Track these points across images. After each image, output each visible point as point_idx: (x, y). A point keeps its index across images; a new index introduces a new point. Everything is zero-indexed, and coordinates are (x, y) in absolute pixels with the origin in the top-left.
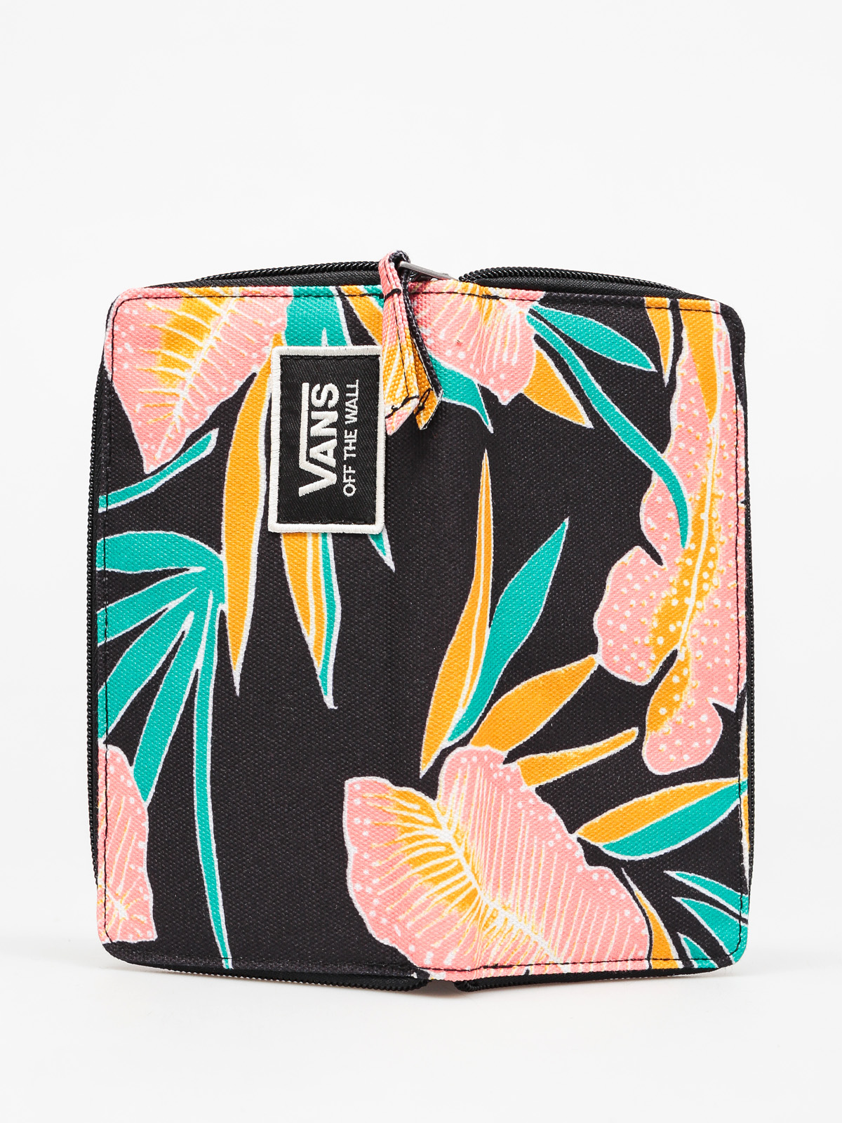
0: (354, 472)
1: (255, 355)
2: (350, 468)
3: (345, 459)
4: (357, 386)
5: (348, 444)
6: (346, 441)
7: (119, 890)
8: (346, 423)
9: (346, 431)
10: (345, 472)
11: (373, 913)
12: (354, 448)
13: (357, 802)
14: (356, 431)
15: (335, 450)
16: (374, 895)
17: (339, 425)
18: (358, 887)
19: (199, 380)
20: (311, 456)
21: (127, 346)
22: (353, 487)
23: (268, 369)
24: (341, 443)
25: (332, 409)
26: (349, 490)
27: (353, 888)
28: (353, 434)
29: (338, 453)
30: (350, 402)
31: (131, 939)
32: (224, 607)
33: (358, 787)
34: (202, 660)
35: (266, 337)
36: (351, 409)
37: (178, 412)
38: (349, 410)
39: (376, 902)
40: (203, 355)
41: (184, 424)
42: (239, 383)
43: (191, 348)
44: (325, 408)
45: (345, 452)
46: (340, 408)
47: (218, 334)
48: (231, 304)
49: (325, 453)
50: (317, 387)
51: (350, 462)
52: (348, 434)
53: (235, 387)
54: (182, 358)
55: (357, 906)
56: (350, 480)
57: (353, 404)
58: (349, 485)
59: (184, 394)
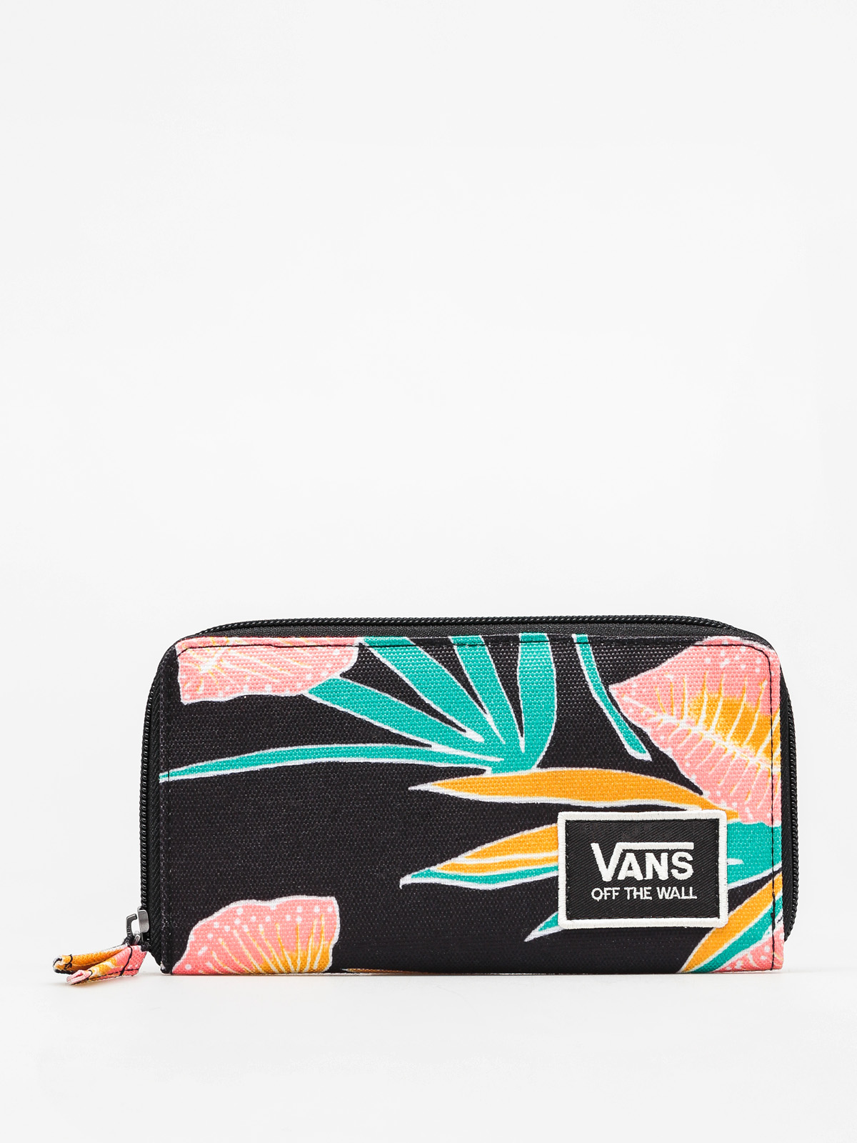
0: (614, 898)
1: (719, 793)
2: (617, 894)
3: (625, 889)
4: (691, 897)
5: (638, 891)
6: (641, 889)
7: (226, 664)
8: (658, 888)
9: (650, 888)
10: (614, 889)
11: (216, 925)
12: (635, 897)
13: (317, 909)
14: (651, 898)
15: (633, 878)
16: (233, 926)
17: (656, 882)
18: (240, 912)
19: (697, 738)
20: (627, 854)
21: (727, 661)
22: (600, 897)
23: (705, 806)
24: (639, 884)
25: (670, 874)
26: (597, 894)
27: (239, 906)
28: (648, 895)
29: (630, 881)
30: (677, 891)
31: (181, 677)
32: (489, 773)
33: (330, 910)
34: (441, 751)
35: (735, 804)
36: (671, 892)
37: (666, 719)
38: (669, 891)
39: (227, 928)
40: (719, 743)
41: (654, 725)
42: (693, 779)
43: (724, 728)
44: (671, 866)
45: (632, 888)
46: (671, 882)
47: (737, 755)
48: (765, 766)
49: (630, 868)
50: (690, 858)
51: (622, 893)
52: (647, 891)
53: (690, 776)
54: (715, 720)
55: (223, 910)
56: (606, 894)
57: (675, 893)
58: (602, 894)
59: (683, 725)
